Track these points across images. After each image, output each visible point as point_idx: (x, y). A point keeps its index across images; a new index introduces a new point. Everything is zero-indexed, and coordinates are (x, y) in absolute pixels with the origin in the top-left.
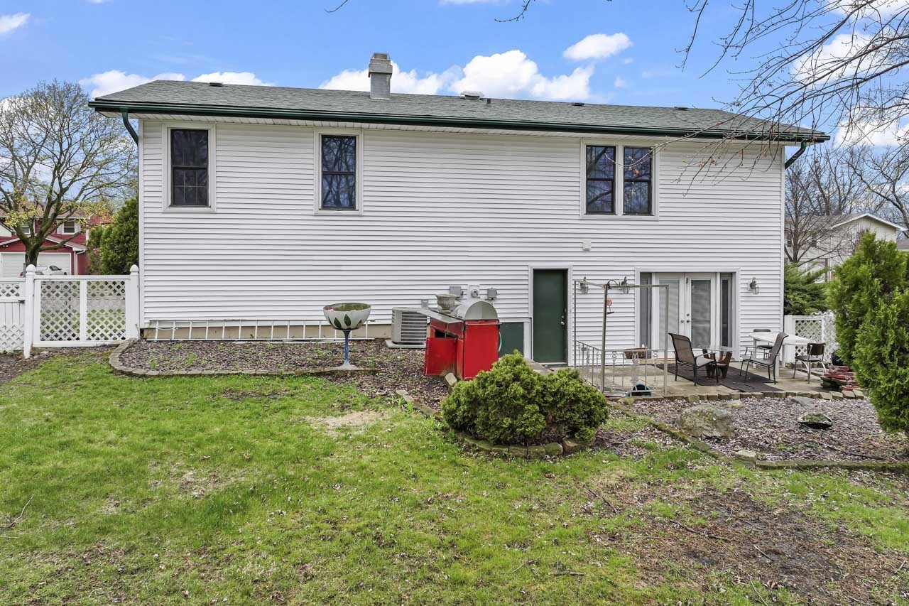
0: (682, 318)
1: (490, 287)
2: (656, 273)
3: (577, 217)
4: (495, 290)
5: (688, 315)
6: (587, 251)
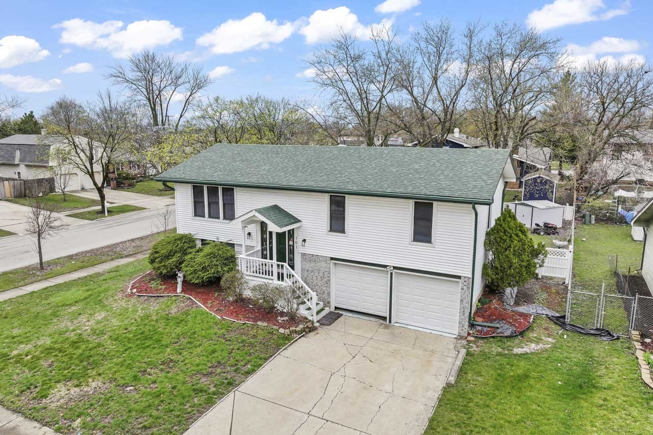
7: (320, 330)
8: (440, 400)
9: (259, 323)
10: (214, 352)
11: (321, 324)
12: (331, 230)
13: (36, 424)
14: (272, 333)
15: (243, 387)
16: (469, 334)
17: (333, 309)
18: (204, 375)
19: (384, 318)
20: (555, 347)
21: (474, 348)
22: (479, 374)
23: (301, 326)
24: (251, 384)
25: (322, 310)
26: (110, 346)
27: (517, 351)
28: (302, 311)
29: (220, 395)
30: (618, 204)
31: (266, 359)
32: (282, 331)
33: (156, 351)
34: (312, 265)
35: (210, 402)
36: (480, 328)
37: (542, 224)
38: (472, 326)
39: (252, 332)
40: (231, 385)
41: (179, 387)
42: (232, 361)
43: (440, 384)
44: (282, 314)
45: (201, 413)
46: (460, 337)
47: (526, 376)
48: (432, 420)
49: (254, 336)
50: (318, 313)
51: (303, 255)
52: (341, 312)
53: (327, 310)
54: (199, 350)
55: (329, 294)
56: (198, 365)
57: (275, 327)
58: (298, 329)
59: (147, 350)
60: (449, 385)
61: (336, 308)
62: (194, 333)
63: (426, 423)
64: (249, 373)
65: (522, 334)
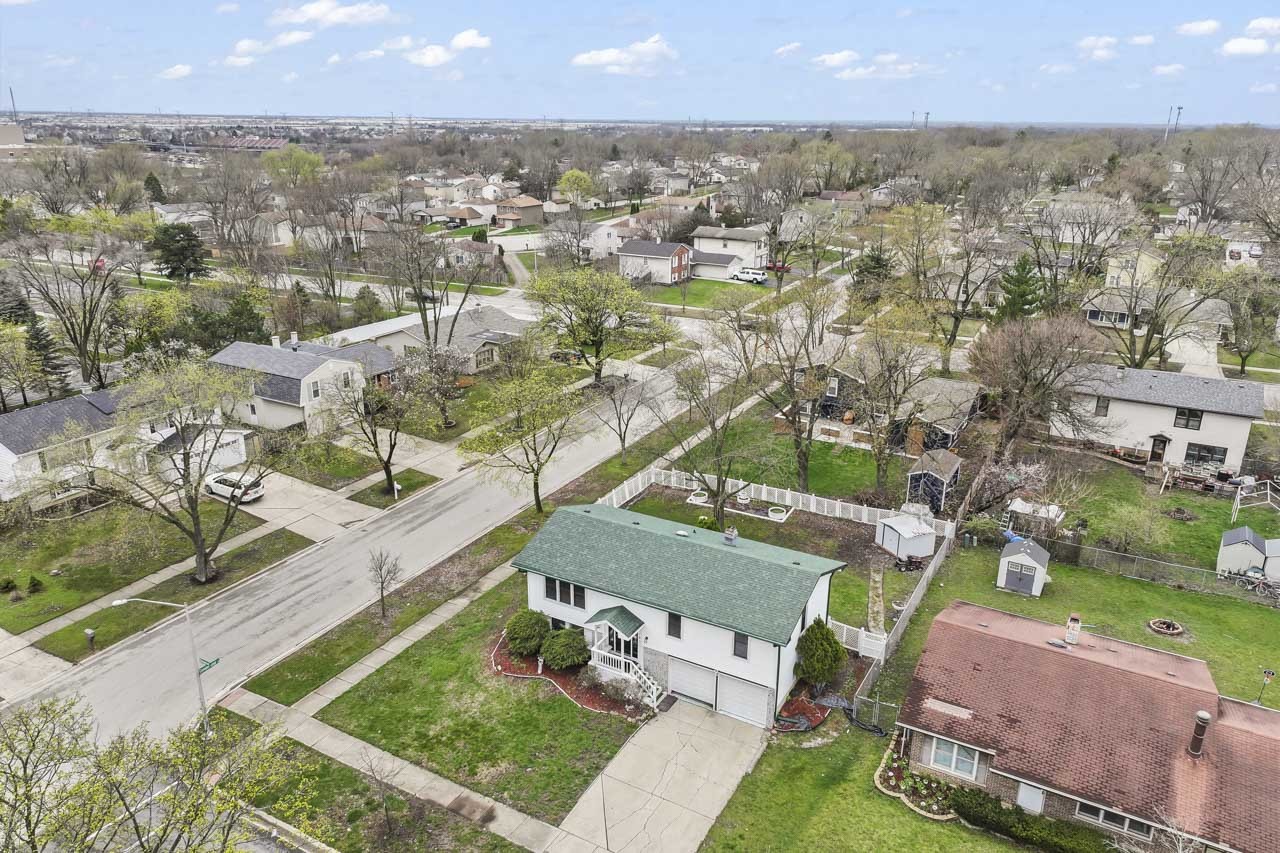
7: (658, 717)
8: (738, 787)
9: (612, 712)
10: (581, 739)
11: (660, 710)
12: (669, 634)
13: (479, 795)
14: (621, 721)
15: (607, 770)
16: (774, 727)
17: (669, 693)
18: (578, 760)
19: (711, 706)
20: (836, 742)
21: (775, 741)
22: (770, 766)
23: (644, 715)
24: (611, 768)
25: (661, 694)
26: (502, 731)
27: (806, 745)
28: (646, 700)
29: (593, 777)
30: (1010, 520)
31: (620, 747)
32: (629, 719)
33: (537, 737)
34: (653, 657)
35: (587, 783)
36: (782, 723)
37: (905, 558)
38: (777, 720)
39: (608, 722)
40: (598, 769)
41: (563, 770)
42: (596, 748)
43: (742, 774)
44: (629, 702)
45: (583, 791)
46: (767, 729)
47: (802, 769)
48: (729, 801)
49: (610, 726)
50: (658, 698)
51: (645, 648)
52: (677, 696)
53: (665, 693)
54: (570, 736)
55: (667, 682)
56: (572, 751)
57: (625, 716)
58: (642, 718)
59: (531, 735)
60: (747, 775)
61: (673, 692)
62: (564, 721)
63: (726, 802)
64: (609, 759)
65: (814, 729)
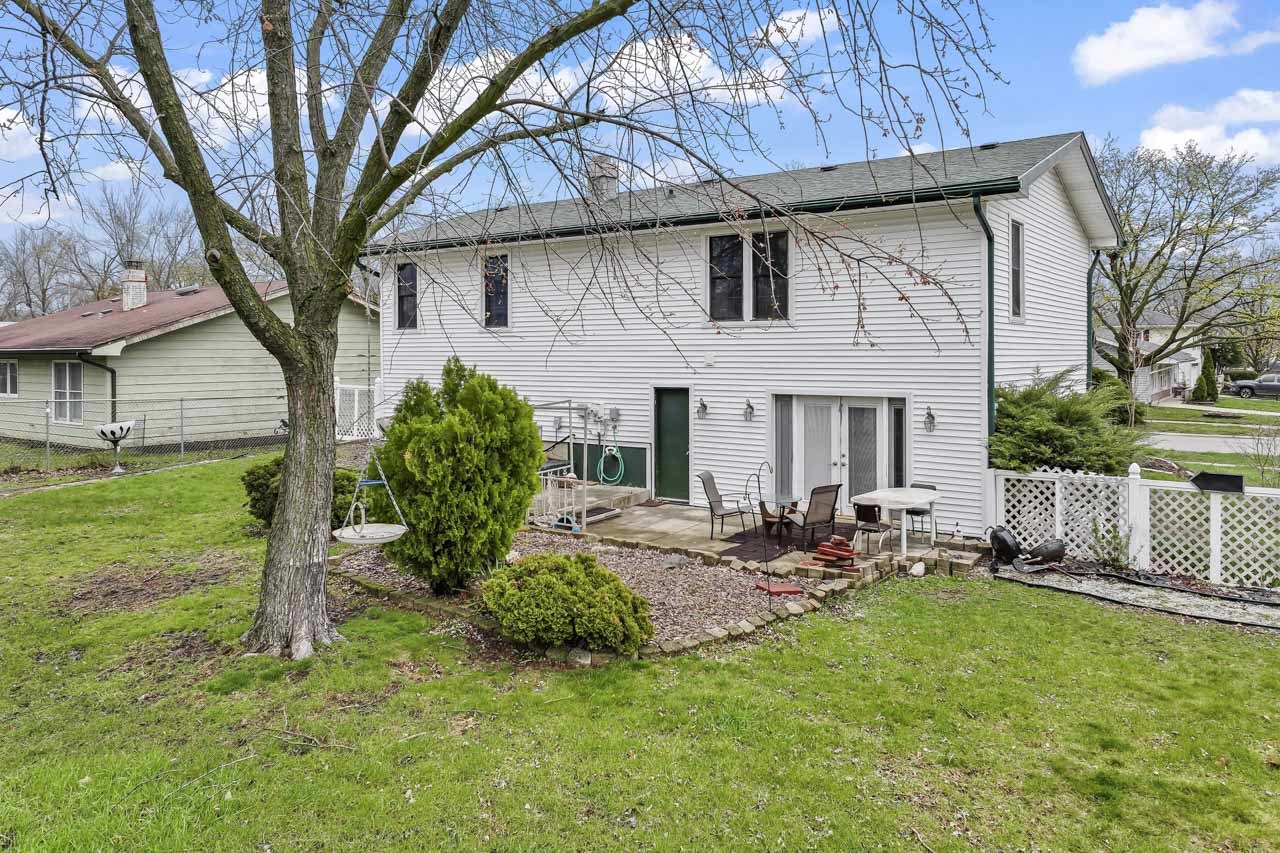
0: (835, 458)
1: (613, 406)
2: (798, 396)
3: (699, 326)
4: (618, 410)
5: (844, 456)
6: (709, 366)
